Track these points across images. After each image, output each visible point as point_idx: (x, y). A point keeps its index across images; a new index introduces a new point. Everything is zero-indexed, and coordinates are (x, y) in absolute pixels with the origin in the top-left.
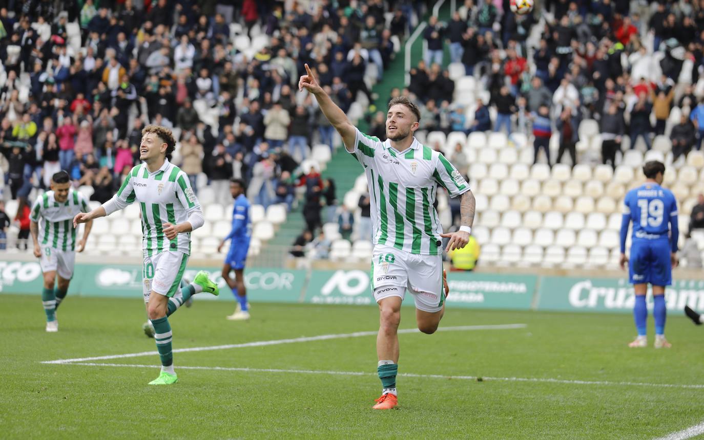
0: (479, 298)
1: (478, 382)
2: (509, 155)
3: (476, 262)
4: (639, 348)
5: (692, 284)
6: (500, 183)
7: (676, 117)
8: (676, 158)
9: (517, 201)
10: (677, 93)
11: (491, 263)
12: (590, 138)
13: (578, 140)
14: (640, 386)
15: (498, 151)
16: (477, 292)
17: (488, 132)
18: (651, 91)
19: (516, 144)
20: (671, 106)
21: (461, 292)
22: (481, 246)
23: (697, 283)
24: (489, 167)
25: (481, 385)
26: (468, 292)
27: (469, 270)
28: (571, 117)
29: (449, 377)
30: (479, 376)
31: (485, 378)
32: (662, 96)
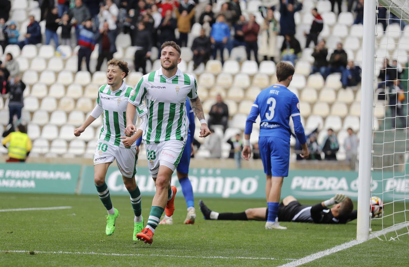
0: (32, 184)
1: (30, 255)
2: (56, 64)
3: (28, 153)
4: (166, 225)
5: (210, 172)
6: (49, 87)
7: (196, 31)
8: (196, 67)
9: (63, 102)
10: (198, 11)
11: (42, 155)
12: (125, 49)
13: (115, 51)
14: (167, 257)
15: (47, 61)
16: (29, 179)
17: (39, 45)
18: (175, 9)
19: (62, 54)
20: (192, 22)
21: (16, 179)
22: (33, 141)
23: (214, 171)
24: (39, 73)
25: (33, 258)
26: (22, 179)
27: (22, 161)
28: (109, 31)
29: (6, 251)
30: (31, 250)
31: (36, 252)
32: (185, 13)
